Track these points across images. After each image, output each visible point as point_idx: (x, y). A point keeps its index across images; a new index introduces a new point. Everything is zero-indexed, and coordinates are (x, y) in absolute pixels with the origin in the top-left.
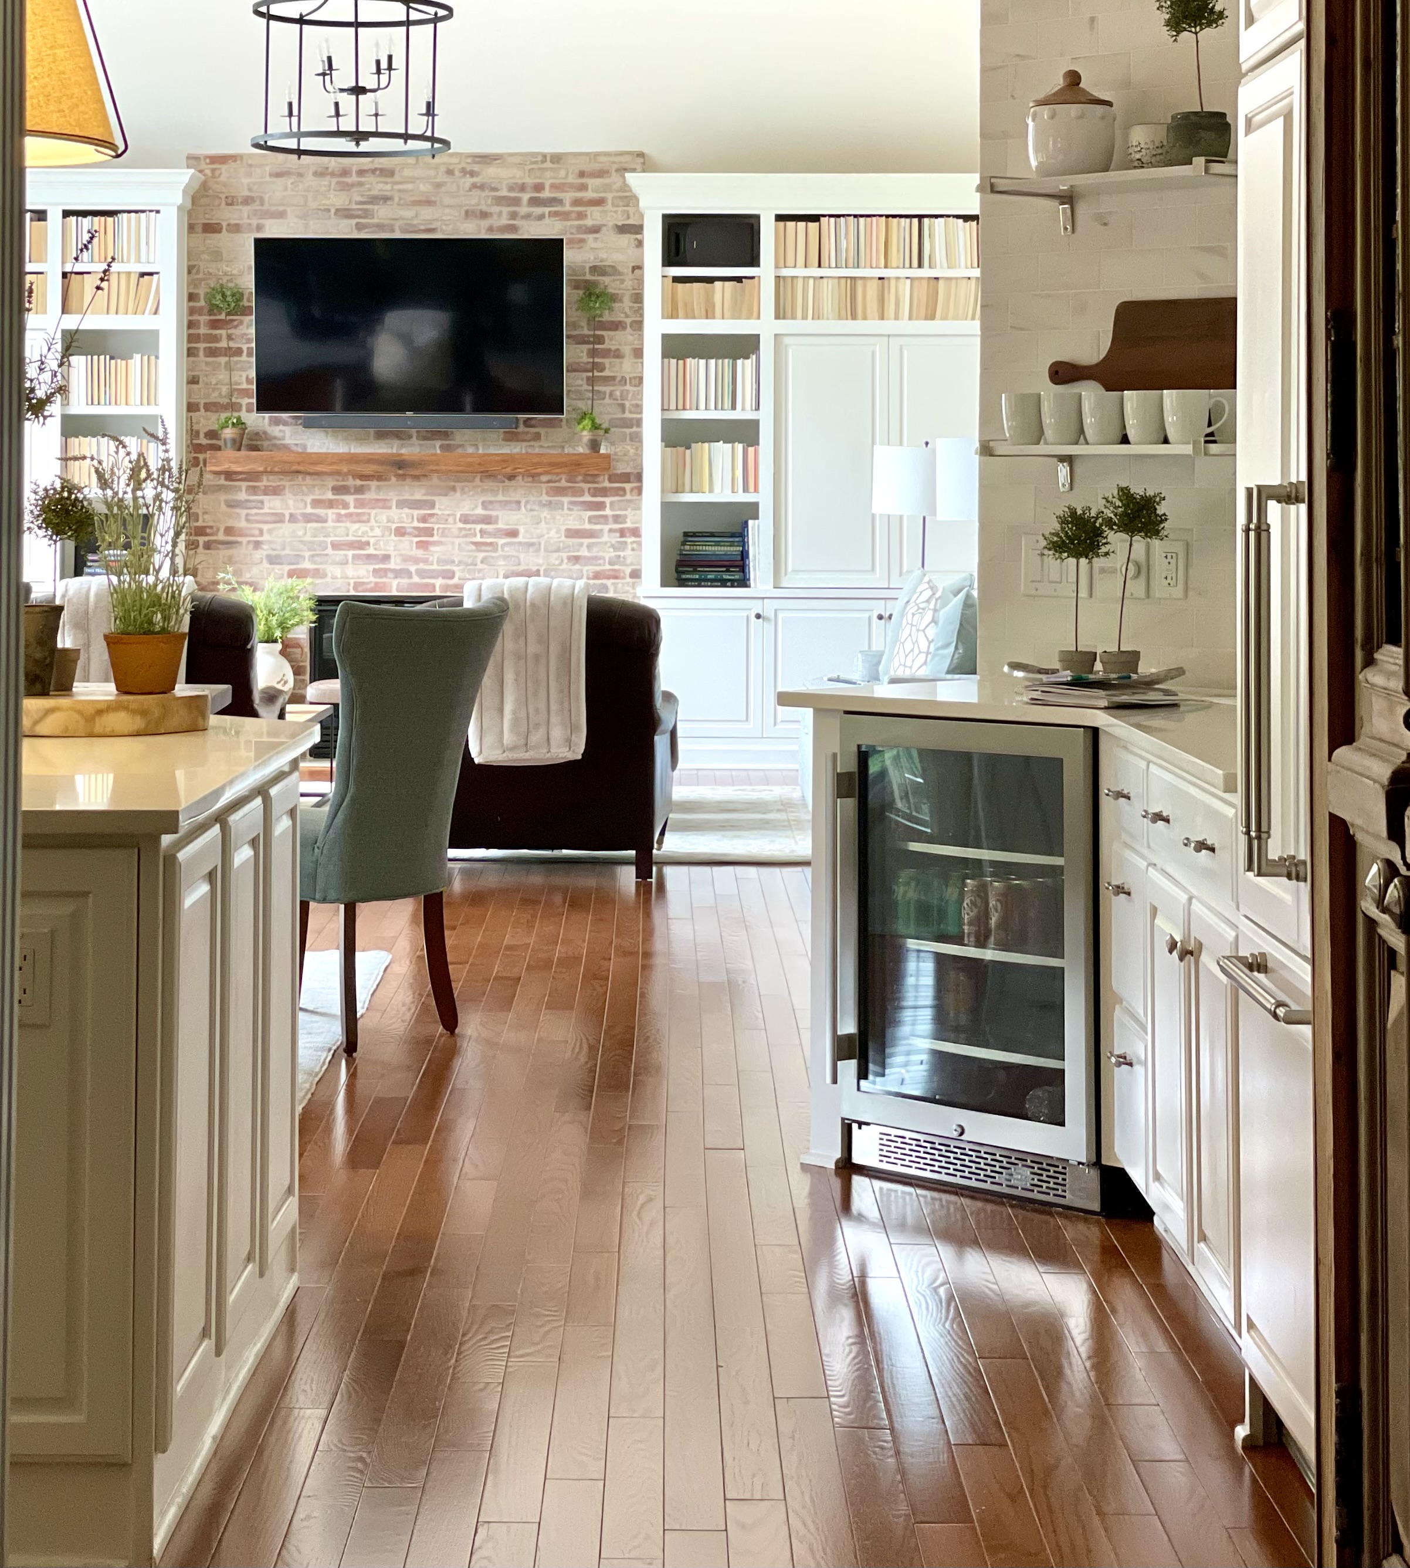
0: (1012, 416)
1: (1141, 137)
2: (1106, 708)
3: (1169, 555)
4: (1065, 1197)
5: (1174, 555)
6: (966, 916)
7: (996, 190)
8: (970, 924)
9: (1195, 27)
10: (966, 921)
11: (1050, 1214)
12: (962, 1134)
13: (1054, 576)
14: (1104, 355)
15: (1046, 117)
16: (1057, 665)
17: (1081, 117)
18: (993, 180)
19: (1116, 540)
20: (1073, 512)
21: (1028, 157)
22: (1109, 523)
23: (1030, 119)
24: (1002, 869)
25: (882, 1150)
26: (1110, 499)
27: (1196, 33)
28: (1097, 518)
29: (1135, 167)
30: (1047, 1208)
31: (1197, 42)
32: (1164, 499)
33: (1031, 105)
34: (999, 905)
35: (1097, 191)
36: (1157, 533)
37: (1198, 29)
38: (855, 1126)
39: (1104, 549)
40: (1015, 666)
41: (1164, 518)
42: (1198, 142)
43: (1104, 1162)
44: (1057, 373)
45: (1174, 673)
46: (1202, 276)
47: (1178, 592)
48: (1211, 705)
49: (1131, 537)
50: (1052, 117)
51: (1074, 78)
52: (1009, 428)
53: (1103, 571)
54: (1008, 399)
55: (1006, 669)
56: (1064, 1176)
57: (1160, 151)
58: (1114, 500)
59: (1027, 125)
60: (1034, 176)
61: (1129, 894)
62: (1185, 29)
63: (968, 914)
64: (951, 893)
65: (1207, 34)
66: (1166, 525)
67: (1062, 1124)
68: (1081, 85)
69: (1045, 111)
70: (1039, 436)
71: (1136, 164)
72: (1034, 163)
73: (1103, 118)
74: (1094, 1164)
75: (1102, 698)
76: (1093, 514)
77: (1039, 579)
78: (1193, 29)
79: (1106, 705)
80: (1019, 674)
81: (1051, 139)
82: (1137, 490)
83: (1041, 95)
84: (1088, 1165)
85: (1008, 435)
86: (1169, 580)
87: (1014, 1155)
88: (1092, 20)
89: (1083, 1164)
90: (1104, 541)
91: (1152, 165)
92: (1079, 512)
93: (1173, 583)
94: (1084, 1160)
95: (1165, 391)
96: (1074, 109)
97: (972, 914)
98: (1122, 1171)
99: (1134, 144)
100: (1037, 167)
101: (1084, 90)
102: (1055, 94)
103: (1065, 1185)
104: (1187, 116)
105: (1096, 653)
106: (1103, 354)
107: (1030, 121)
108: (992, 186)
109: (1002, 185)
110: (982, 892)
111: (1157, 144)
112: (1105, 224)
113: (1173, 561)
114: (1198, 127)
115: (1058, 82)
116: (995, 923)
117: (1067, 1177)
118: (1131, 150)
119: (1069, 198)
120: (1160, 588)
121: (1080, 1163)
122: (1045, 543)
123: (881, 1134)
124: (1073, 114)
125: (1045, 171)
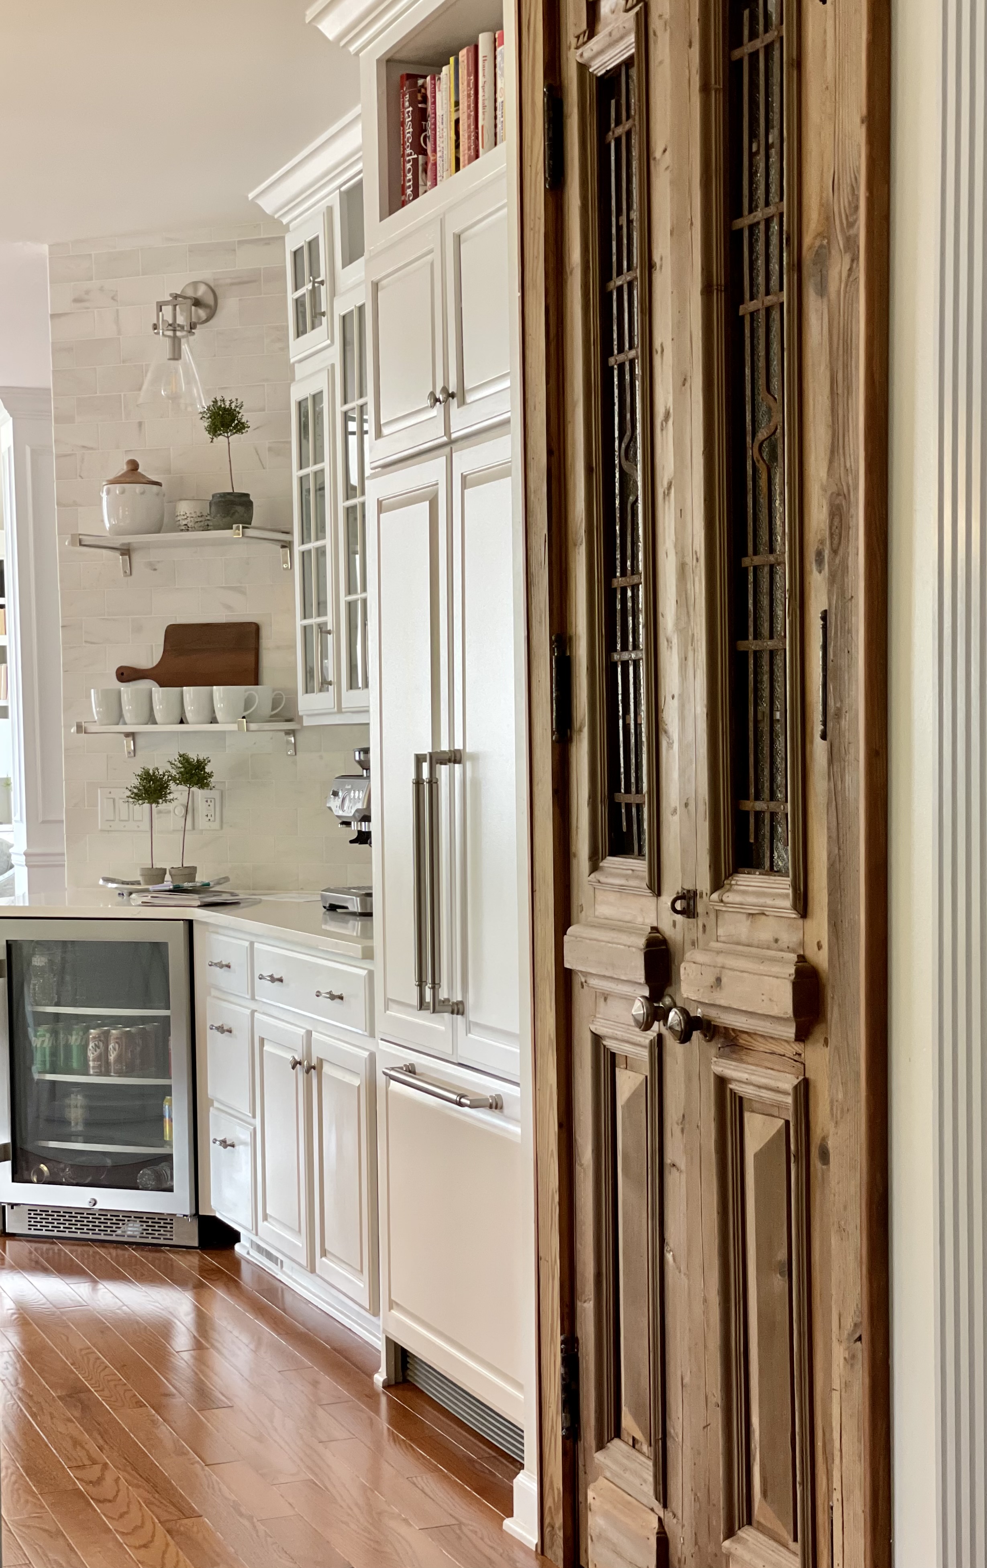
0: (99, 705)
1: (185, 509)
2: (199, 906)
3: (209, 801)
4: (172, 1239)
5: (213, 800)
6: (92, 1055)
7: (83, 543)
8: (94, 1060)
9: (227, 433)
10: (91, 1059)
11: (162, 1251)
12: (94, 1205)
13: (124, 816)
14: (157, 663)
15: (118, 492)
16: (140, 878)
17: (143, 493)
18: (81, 537)
19: (178, 792)
20: (147, 773)
21: (103, 521)
22: (174, 779)
23: (105, 493)
24: (115, 1021)
25: (30, 1221)
26: (173, 762)
27: (228, 437)
28: (164, 775)
29: (182, 530)
30: (159, 1248)
31: (229, 443)
32: (209, 761)
33: (104, 483)
34: (117, 1046)
35: (146, 547)
36: (207, 785)
37: (229, 434)
38: (7, 1208)
39: (169, 797)
40: (107, 880)
41: (210, 775)
42: (234, 514)
43: (200, 1213)
44: (122, 674)
45: (222, 881)
46: (229, 607)
47: (216, 825)
48: (260, 901)
49: (189, 788)
50: (123, 492)
51: (134, 466)
52: (98, 713)
53: (159, 812)
54: (97, 693)
55: (101, 882)
56: (171, 1226)
57: (200, 519)
58: (176, 763)
59: (101, 498)
60: (107, 534)
61: (230, 1031)
62: (220, 434)
63: (93, 1053)
64: (74, 1040)
65: (235, 438)
66: (212, 780)
67: (171, 1190)
68: (139, 470)
69: (117, 488)
70: (120, 718)
71: (183, 528)
72: (107, 525)
73: (158, 494)
74: (195, 1215)
75: (195, 899)
76: (161, 773)
77: (112, 819)
78: (226, 434)
79: (199, 904)
80: (111, 885)
81: (121, 508)
82: (193, 756)
83: (111, 476)
84: (191, 1216)
85: (96, 718)
86: (209, 817)
87: (133, 1215)
88: (140, 424)
89: (187, 1216)
90: (168, 791)
91: (194, 529)
92: (151, 772)
93: (212, 819)
94: (188, 1213)
95: (215, 687)
96: (138, 488)
97: (95, 1053)
98: (214, 1219)
99: (182, 513)
100: (110, 528)
101: (140, 473)
102: (120, 477)
103: (172, 1232)
104: (225, 495)
105: (165, 870)
106: (155, 663)
107: (104, 495)
108: (80, 541)
109: (87, 540)
110: (105, 1038)
111: (198, 514)
112: (155, 570)
113: (212, 804)
114: (233, 503)
115: (122, 468)
116: (114, 1058)
117: (173, 1226)
118: (179, 518)
119: (126, 551)
120: (202, 823)
121: (184, 1216)
122: (129, 793)
123: (29, 1210)
124: (138, 491)
125: (117, 531)
